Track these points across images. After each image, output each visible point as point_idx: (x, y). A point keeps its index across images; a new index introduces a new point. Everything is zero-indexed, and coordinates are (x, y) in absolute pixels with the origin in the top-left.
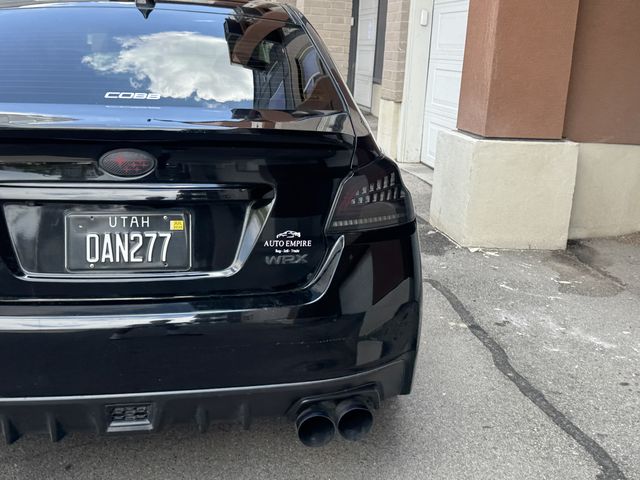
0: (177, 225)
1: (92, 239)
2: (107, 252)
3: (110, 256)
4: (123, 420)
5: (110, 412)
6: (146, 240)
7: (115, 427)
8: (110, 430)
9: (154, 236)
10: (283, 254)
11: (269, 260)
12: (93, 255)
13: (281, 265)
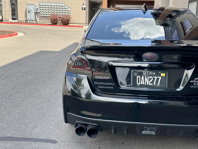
0: (163, 75)
1: (139, 78)
2: (143, 82)
3: (143, 83)
4: (146, 131)
5: (142, 128)
6: (154, 79)
7: (144, 132)
8: (142, 133)
9: (156, 78)
10: (196, 85)
11: (192, 87)
12: (139, 82)
13: (195, 88)
